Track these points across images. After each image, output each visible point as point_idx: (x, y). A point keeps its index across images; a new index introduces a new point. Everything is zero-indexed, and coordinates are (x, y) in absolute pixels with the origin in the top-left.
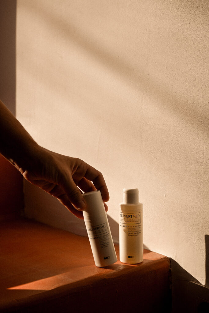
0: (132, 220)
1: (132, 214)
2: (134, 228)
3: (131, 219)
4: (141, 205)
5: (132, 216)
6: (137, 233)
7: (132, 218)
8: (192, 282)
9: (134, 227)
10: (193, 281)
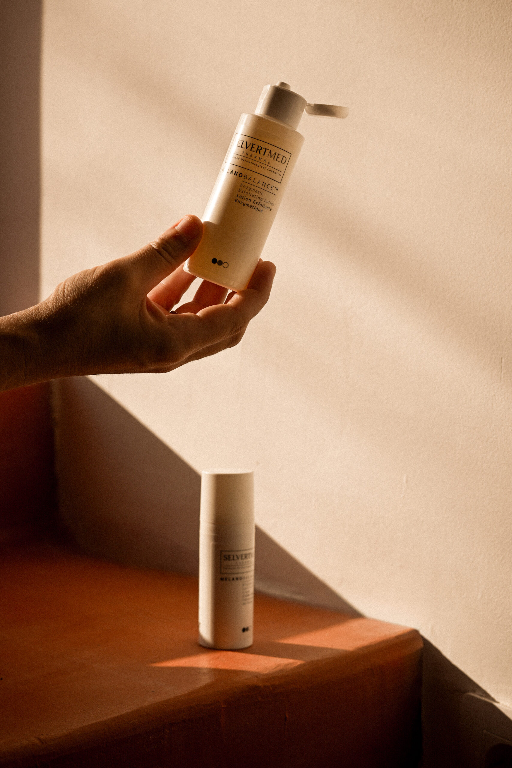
0: (262, 161)
1: (267, 146)
2: (258, 185)
3: (260, 159)
5: (267, 152)
6: (261, 205)
7: (264, 158)
8: (472, 694)
9: (259, 182)
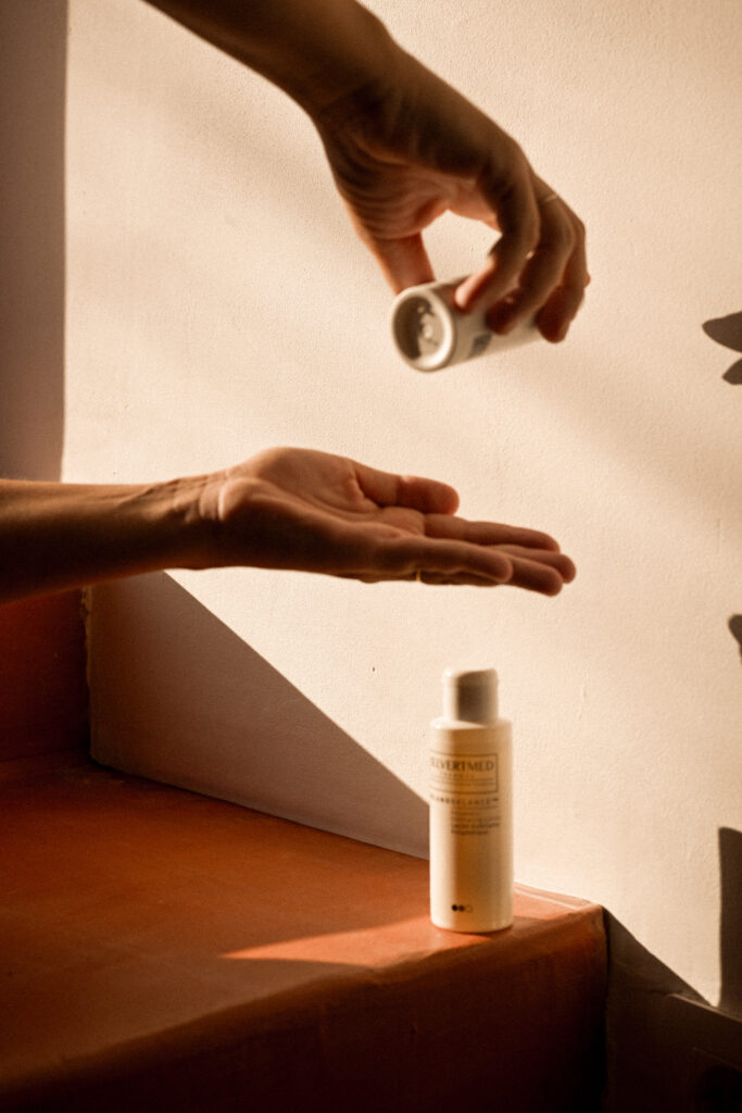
4: (507, 727)
8: (677, 996)
10: (680, 992)
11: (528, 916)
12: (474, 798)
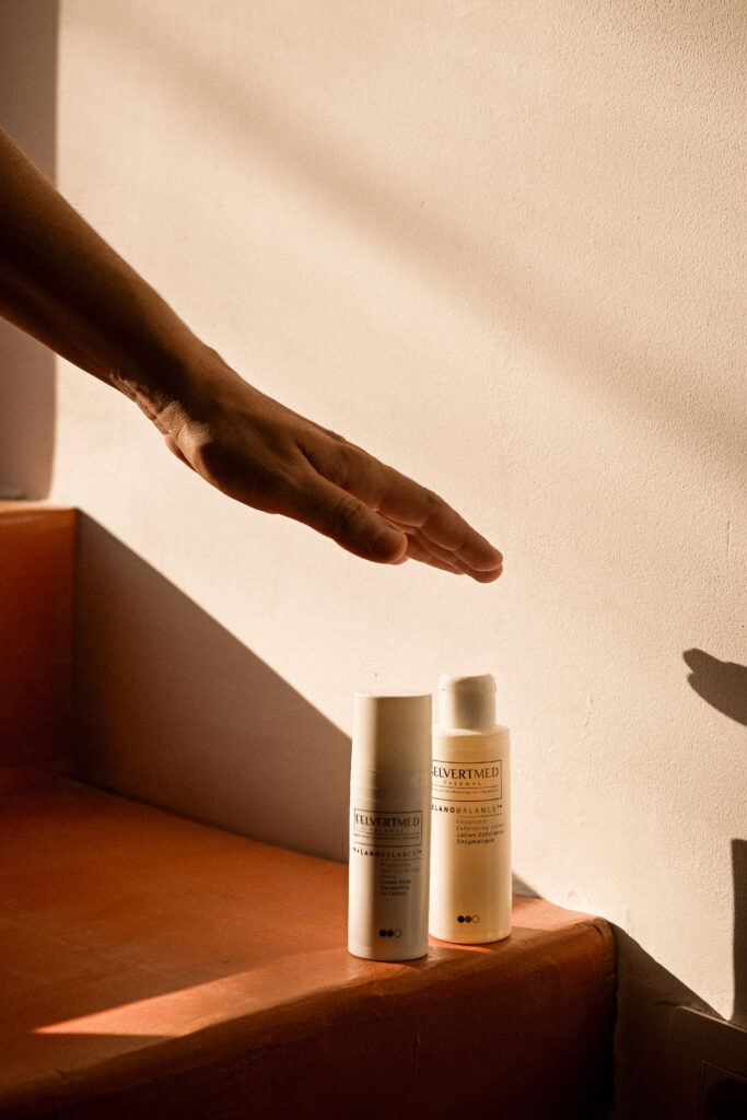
0: (471, 785)
1: (470, 766)
2: (477, 814)
3: (468, 784)
4: (503, 734)
5: (473, 773)
6: (489, 835)
7: (470, 781)
8: (686, 1008)
9: (477, 810)
10: (689, 1005)
11: (533, 927)
12: (479, 806)
